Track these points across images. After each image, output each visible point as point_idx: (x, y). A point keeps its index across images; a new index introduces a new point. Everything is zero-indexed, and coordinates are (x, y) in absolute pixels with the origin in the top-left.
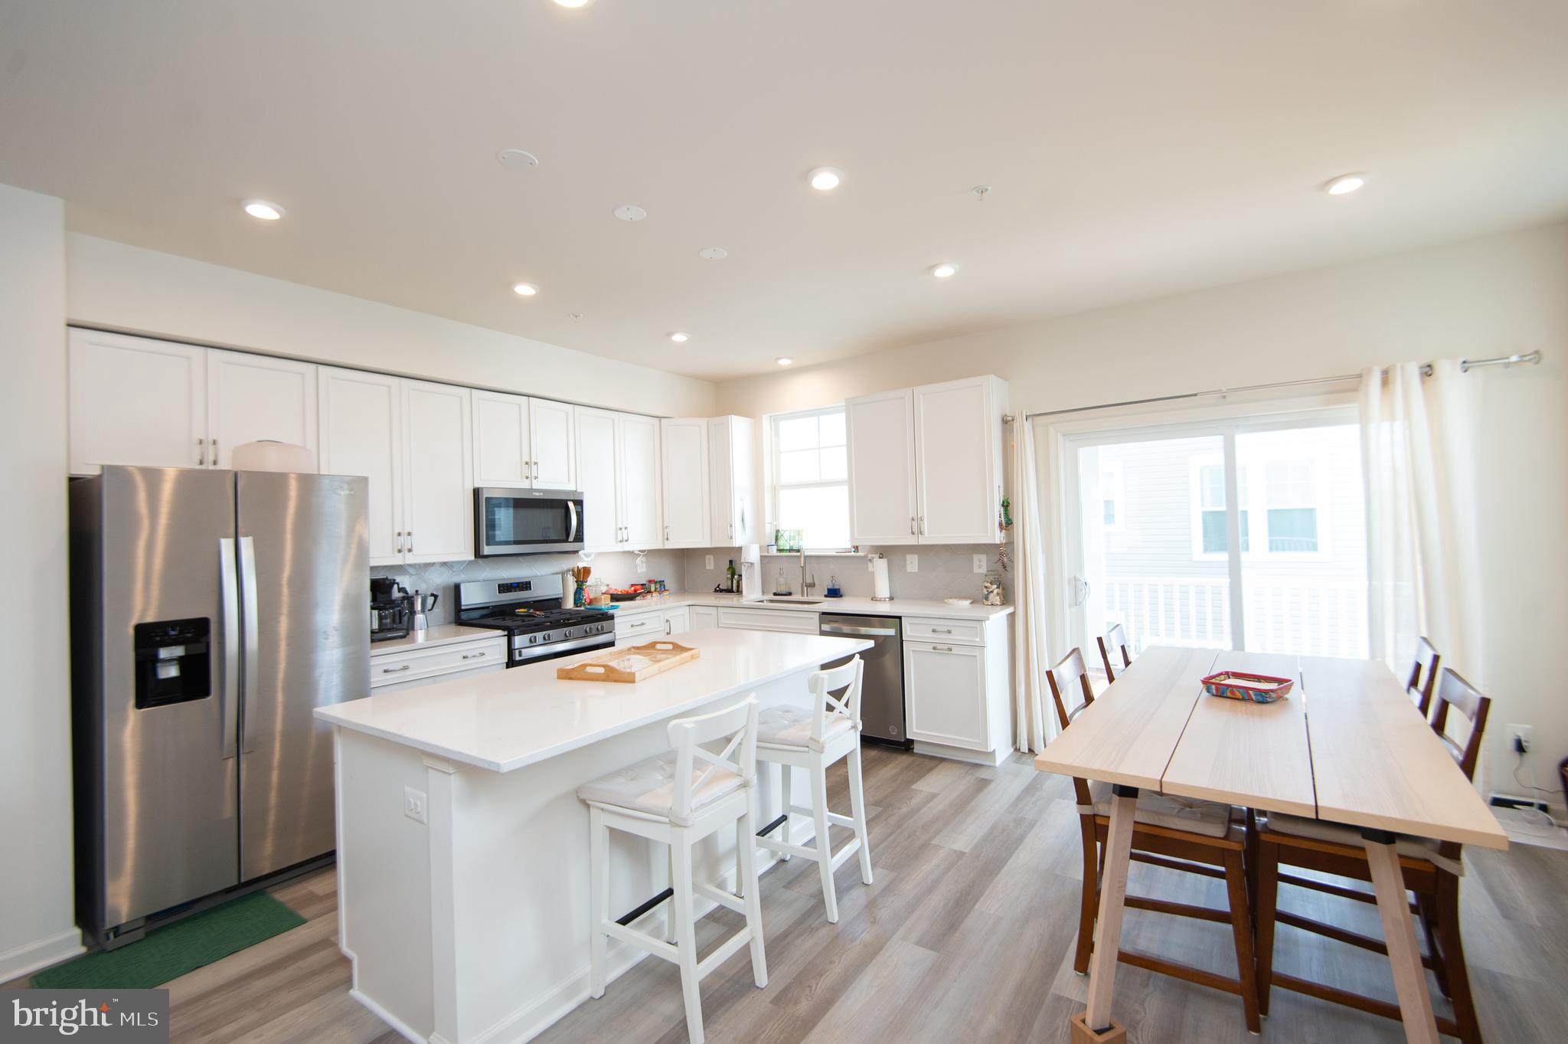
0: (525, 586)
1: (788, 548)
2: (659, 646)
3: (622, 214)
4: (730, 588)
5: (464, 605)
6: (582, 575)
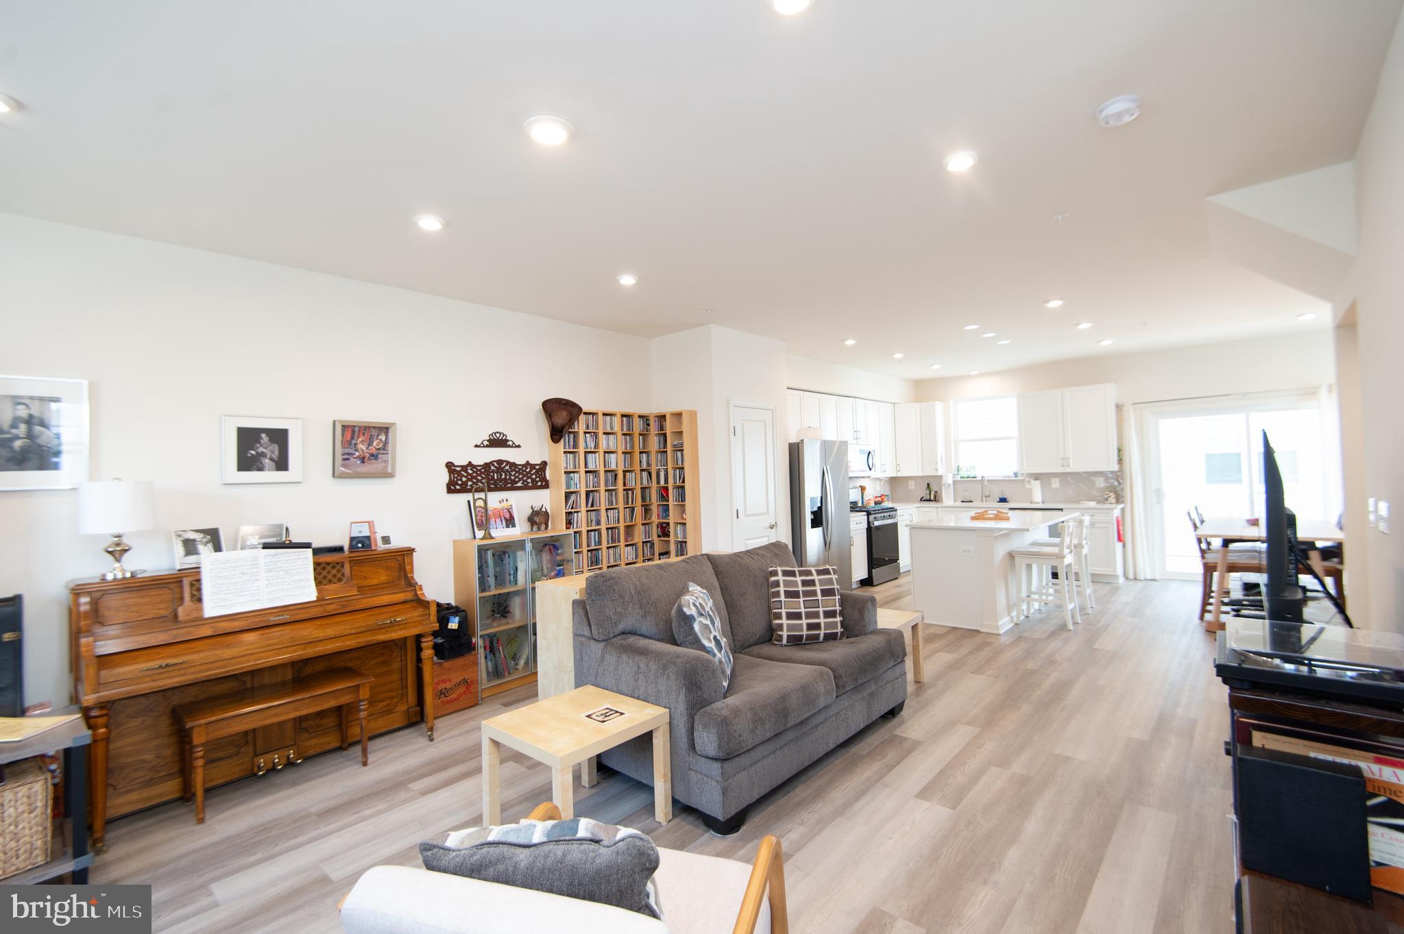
1: (967, 476)
4: (929, 499)
6: (863, 489)
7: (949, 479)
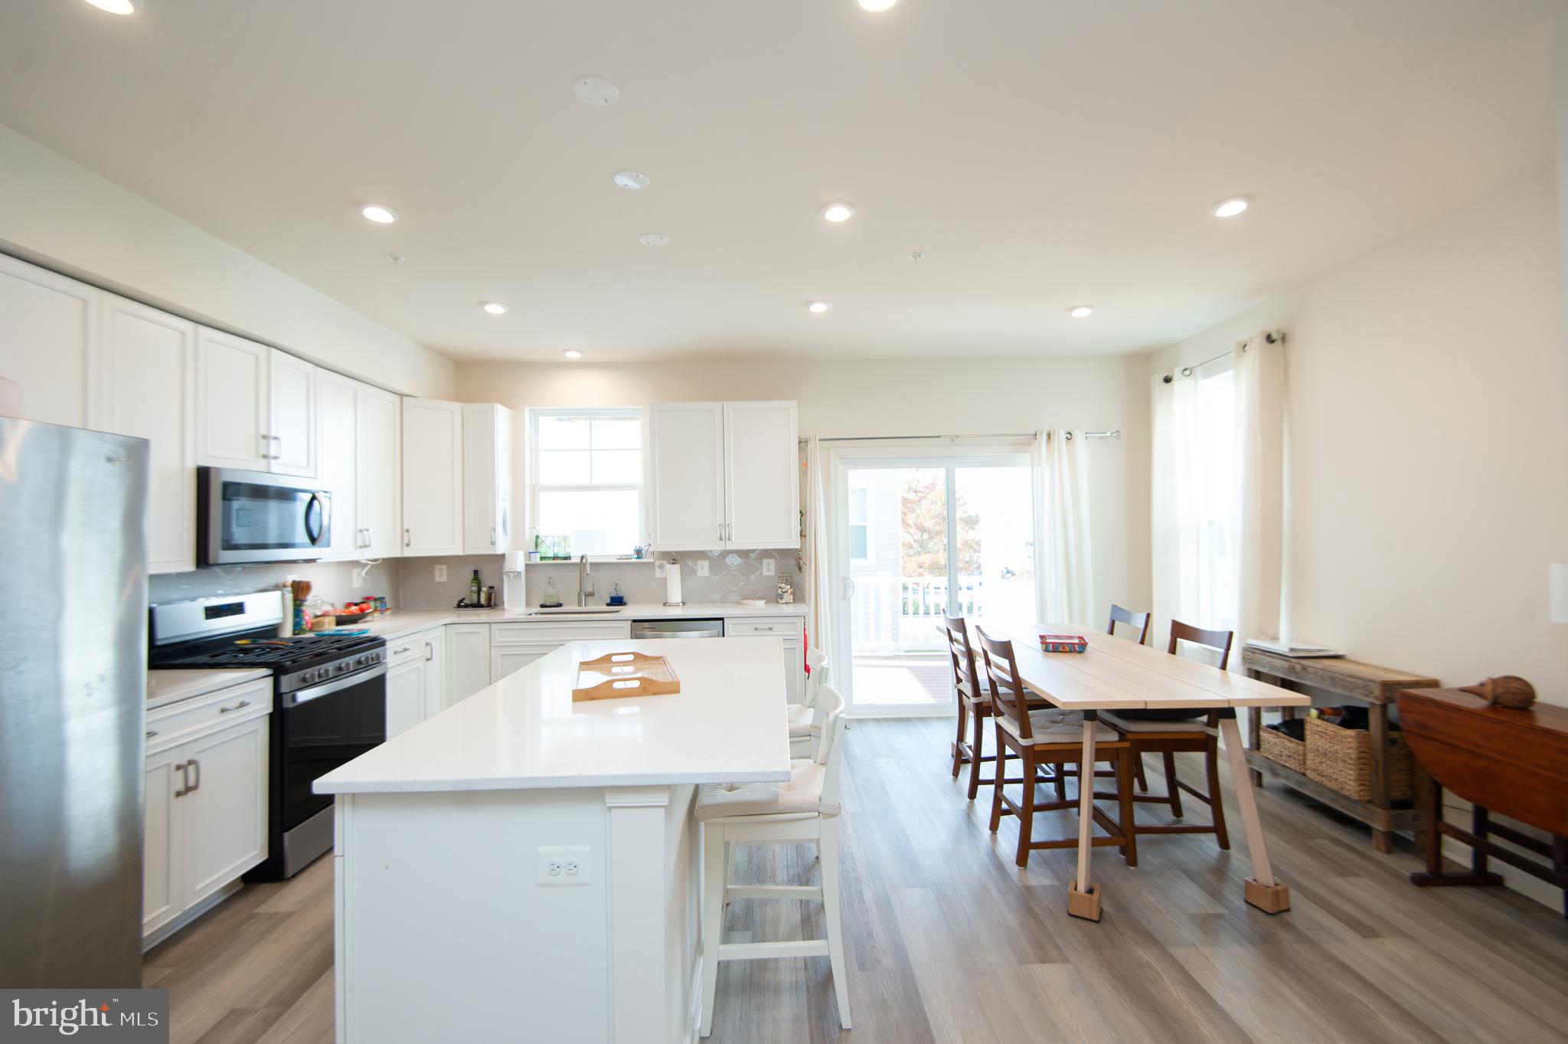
0: (237, 609)
1: (552, 556)
2: (615, 659)
3: (622, 180)
4: (476, 602)
5: (161, 640)
6: (300, 590)
7: (517, 563)
